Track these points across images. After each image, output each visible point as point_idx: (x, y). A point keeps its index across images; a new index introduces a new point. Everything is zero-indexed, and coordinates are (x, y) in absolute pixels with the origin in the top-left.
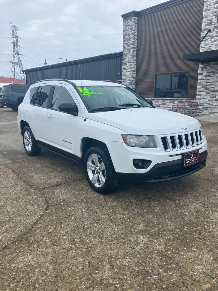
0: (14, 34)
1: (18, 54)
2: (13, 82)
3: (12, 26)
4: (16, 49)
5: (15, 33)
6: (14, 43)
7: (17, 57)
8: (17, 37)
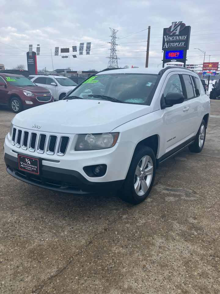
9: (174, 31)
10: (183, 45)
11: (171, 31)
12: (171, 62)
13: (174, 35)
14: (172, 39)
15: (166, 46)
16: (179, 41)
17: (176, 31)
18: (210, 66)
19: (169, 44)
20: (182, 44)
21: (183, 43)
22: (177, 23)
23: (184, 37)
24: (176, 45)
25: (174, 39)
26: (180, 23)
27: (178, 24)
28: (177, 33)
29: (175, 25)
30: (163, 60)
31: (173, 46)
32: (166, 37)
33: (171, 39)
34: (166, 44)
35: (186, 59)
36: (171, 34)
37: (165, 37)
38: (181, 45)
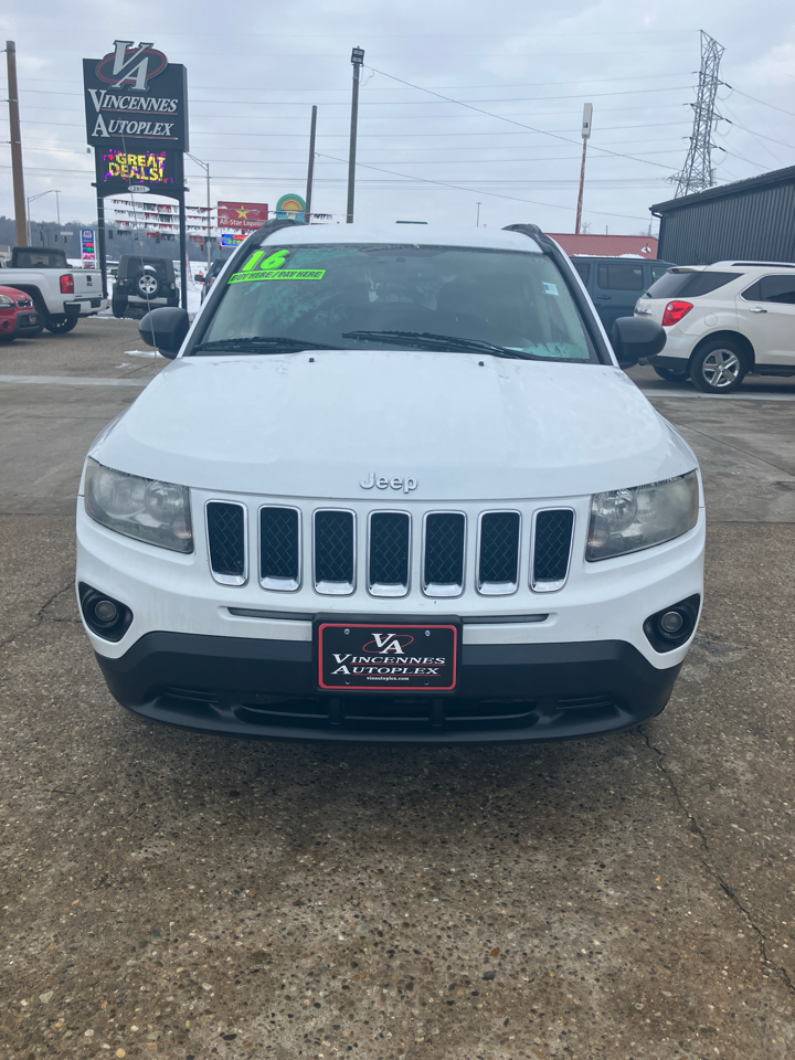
0: (708, 72)
1: (707, 146)
2: (643, 250)
3: (705, 42)
4: (702, 129)
5: (712, 66)
6: (701, 108)
7: (700, 160)
8: (715, 82)
9: (127, 77)
10: (168, 134)
11: (115, 72)
12: (129, 192)
13: (127, 89)
14: (121, 106)
15: (103, 128)
16: (153, 117)
17: (135, 74)
18: (242, 214)
19: (112, 122)
20: (163, 128)
21: (167, 125)
22: (135, 46)
23: (169, 105)
24: (143, 131)
25: (130, 107)
26: (144, 47)
27: (136, 50)
28: (140, 84)
29: (128, 54)
30: (95, 182)
31: (128, 131)
32: (98, 94)
33: (118, 103)
34: (100, 119)
35: (186, 186)
36: (117, 85)
37: (93, 92)
38: (162, 131)
